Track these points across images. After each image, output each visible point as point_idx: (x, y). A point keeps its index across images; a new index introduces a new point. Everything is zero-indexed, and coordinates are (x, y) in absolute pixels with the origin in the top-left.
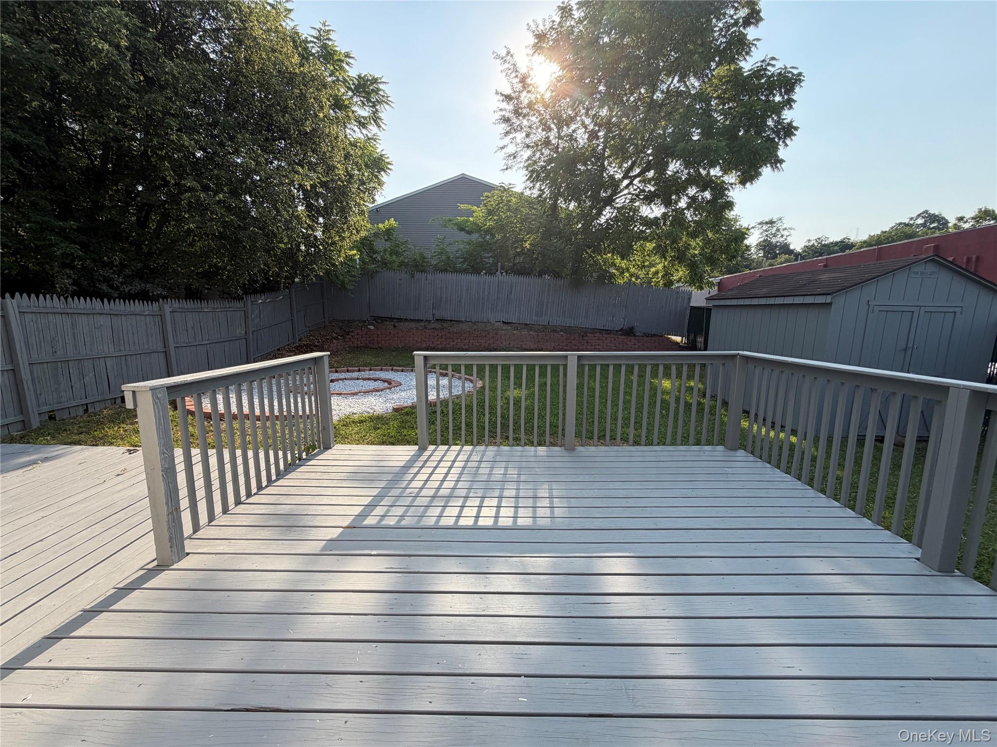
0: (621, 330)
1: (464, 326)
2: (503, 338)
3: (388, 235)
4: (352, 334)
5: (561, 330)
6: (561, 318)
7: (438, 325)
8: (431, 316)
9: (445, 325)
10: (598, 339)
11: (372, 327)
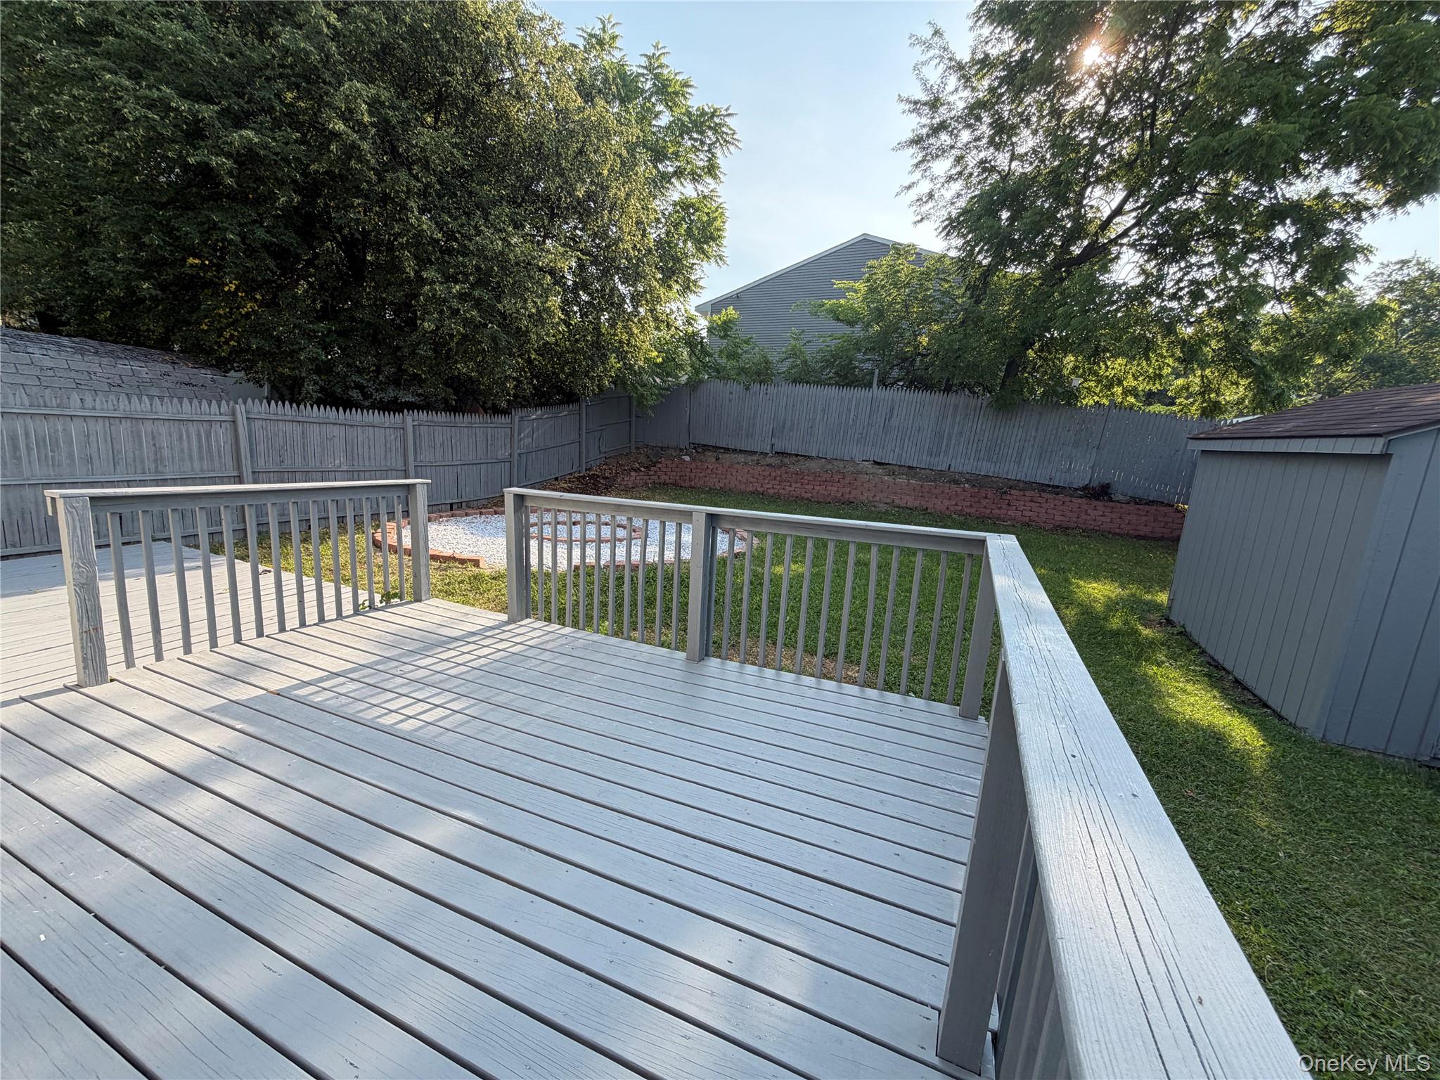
0: (1085, 488)
1: (814, 466)
2: (865, 485)
3: (725, 331)
4: (659, 465)
5: (968, 481)
6: (972, 460)
7: (775, 461)
8: (769, 447)
9: (786, 460)
10: (1031, 501)
11: (687, 458)
